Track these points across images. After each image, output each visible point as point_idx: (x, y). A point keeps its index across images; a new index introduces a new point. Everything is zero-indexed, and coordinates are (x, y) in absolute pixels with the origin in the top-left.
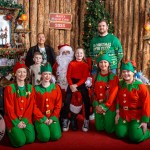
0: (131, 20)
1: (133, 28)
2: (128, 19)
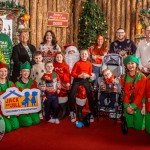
0: (123, 19)
1: (125, 27)
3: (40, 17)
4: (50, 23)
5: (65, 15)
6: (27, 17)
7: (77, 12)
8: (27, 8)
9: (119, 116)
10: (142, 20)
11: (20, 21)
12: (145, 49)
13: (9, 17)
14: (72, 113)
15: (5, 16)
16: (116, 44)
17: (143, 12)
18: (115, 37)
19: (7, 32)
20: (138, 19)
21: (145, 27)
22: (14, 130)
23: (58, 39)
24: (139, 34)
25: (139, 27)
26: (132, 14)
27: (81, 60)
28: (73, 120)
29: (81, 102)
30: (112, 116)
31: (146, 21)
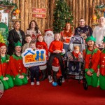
2: (82, 11)
3: (27, 11)
4: (34, 15)
5: (44, 10)
6: (18, 11)
7: (52, 8)
9: (82, 78)
10: (96, 13)
11: (13, 14)
12: (98, 31)
13: (5, 12)
14: (49, 76)
15: (3, 11)
16: (79, 29)
17: (97, 7)
18: (79, 24)
19: (4, 22)
20: (94, 12)
21: (99, 17)
22: (10, 88)
23: (39, 26)
24: (95, 22)
25: (95, 17)
27: (55, 40)
28: (50, 81)
29: (56, 69)
30: (77, 78)
31: (99, 13)
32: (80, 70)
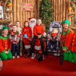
0: (62, 6)
1: (63, 10)
4: (24, 9)
8: (11, 1)
20: (69, 5)
26: (66, 3)
27: (37, 25)
32: (57, 48)
